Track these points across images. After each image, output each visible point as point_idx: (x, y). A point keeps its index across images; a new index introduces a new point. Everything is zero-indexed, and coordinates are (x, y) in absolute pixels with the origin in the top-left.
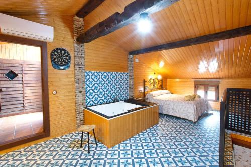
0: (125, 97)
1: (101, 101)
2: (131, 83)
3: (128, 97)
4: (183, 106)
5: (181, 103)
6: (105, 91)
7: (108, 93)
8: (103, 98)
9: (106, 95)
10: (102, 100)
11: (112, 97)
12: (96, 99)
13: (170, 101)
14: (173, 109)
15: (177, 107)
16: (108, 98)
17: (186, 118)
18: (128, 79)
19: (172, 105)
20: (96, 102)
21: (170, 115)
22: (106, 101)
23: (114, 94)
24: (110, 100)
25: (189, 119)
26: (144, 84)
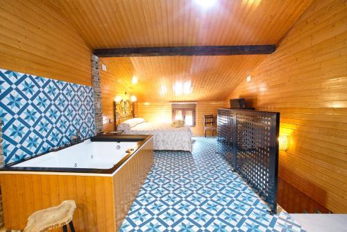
0: (90, 132)
1: (45, 145)
2: (98, 106)
3: (94, 131)
4: (176, 134)
5: (173, 131)
6: (54, 120)
7: (58, 125)
8: (50, 138)
9: (55, 131)
10: (47, 141)
11: (68, 134)
12: (33, 142)
13: (158, 130)
14: (163, 141)
15: (168, 137)
16: (60, 136)
17: (181, 149)
18: (93, 99)
19: (162, 136)
20: (33, 149)
21: (160, 149)
22: (55, 143)
23: (72, 128)
24: (65, 140)
25: (185, 149)
26: (115, 109)
